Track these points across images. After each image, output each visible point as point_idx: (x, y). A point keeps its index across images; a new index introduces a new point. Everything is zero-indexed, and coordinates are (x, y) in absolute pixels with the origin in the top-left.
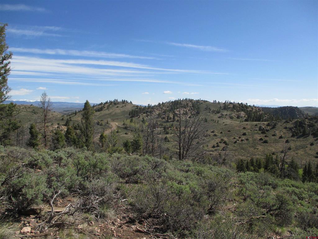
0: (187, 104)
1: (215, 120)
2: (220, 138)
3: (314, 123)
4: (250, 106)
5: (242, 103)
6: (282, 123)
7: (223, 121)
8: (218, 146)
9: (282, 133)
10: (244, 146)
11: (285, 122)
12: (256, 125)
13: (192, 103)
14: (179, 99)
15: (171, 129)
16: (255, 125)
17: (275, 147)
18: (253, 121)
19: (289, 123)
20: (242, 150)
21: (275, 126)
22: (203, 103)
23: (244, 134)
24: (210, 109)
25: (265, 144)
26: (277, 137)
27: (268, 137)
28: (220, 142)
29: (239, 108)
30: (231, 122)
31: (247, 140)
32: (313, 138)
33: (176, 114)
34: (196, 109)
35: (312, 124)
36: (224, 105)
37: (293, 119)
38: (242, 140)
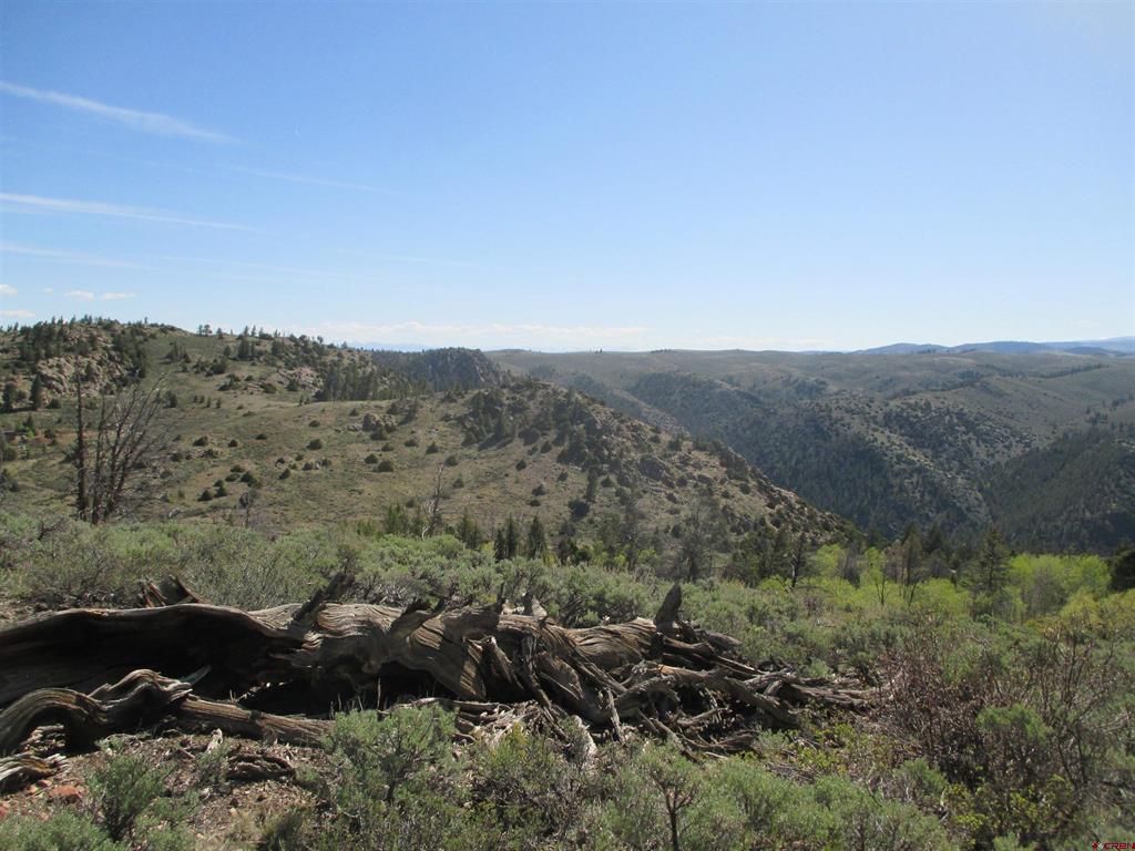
0: (93, 340)
1: (206, 400)
2: (228, 461)
3: (525, 400)
4: (331, 346)
5: (303, 338)
6: (435, 403)
7: (239, 403)
8: (221, 493)
9: (435, 436)
10: (315, 484)
11: (443, 401)
12: (354, 413)
13: (112, 335)
14: (53, 319)
15: (24, 442)
16: (349, 412)
17: (415, 482)
18: (343, 398)
19: (455, 401)
20: (308, 502)
21: (415, 412)
22: (158, 335)
23: (315, 445)
24: (185, 356)
25: (383, 473)
26: (420, 451)
27: (392, 449)
28: (229, 479)
29: (294, 354)
30: (269, 406)
31: (325, 463)
32: (525, 445)
33: (45, 378)
34: (131, 357)
35: (521, 402)
36: (240, 342)
37: (466, 389)
38: (308, 467)
